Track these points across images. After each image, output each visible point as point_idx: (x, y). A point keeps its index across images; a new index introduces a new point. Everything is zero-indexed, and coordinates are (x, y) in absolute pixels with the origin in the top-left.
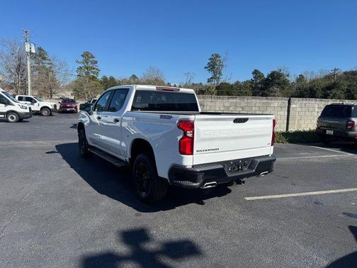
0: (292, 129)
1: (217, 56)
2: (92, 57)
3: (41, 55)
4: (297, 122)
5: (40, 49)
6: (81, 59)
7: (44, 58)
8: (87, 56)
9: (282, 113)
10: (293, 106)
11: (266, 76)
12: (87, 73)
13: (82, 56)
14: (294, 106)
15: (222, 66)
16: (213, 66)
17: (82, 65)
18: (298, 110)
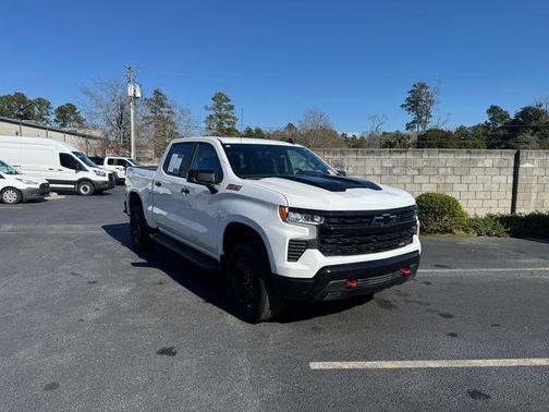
0: (524, 210)
1: (423, 86)
2: (227, 100)
3: (158, 100)
4: (534, 196)
5: (157, 92)
6: (211, 103)
7: (162, 105)
8: (220, 99)
9: (502, 179)
10: (524, 165)
11: (512, 117)
12: (220, 124)
13: (213, 99)
14: (527, 165)
15: (432, 102)
16: (417, 102)
17: (212, 113)
18: (537, 172)
